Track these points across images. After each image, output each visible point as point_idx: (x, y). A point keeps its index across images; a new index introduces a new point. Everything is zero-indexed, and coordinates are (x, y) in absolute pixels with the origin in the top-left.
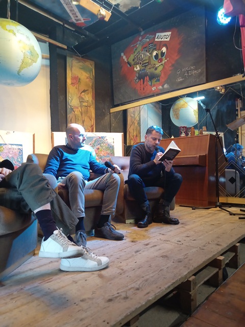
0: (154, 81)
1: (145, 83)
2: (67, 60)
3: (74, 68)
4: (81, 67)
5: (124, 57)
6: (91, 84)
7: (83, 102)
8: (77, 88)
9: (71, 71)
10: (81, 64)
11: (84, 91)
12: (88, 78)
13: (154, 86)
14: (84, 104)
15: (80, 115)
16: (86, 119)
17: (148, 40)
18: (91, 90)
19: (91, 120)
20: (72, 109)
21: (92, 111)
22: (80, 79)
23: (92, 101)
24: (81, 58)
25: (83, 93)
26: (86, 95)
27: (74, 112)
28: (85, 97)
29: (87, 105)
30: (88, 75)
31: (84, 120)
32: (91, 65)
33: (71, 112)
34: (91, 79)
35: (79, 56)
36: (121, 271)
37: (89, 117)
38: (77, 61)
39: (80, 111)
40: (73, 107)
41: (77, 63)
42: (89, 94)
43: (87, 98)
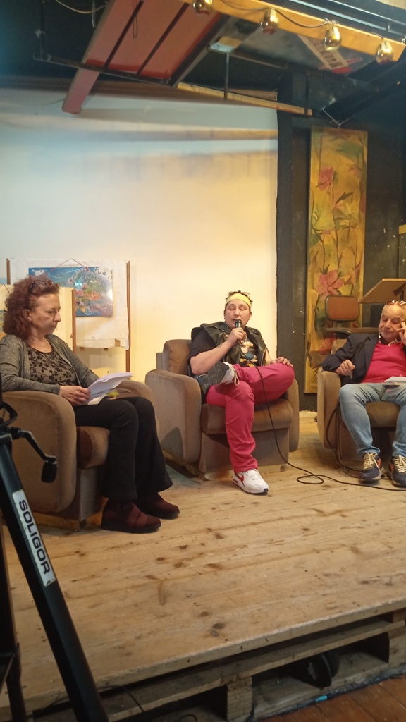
2: (313, 138)
3: (324, 153)
4: (340, 148)
6: (358, 181)
7: (341, 219)
8: (328, 193)
9: (320, 159)
10: (339, 141)
11: (344, 197)
12: (352, 169)
14: (341, 224)
15: (334, 248)
16: (346, 253)
18: (357, 193)
19: (355, 255)
20: (318, 236)
21: (359, 235)
22: (335, 173)
23: (360, 216)
24: (339, 129)
25: (342, 202)
26: (347, 205)
27: (322, 242)
28: (345, 207)
29: (348, 225)
30: (353, 163)
31: (341, 256)
32: (361, 140)
33: (315, 243)
34: (360, 169)
35: (336, 126)
36: (388, 549)
37: (351, 249)
38: (330, 138)
39: (333, 239)
40: (321, 232)
41: (330, 141)
42: (354, 201)
43: (349, 210)
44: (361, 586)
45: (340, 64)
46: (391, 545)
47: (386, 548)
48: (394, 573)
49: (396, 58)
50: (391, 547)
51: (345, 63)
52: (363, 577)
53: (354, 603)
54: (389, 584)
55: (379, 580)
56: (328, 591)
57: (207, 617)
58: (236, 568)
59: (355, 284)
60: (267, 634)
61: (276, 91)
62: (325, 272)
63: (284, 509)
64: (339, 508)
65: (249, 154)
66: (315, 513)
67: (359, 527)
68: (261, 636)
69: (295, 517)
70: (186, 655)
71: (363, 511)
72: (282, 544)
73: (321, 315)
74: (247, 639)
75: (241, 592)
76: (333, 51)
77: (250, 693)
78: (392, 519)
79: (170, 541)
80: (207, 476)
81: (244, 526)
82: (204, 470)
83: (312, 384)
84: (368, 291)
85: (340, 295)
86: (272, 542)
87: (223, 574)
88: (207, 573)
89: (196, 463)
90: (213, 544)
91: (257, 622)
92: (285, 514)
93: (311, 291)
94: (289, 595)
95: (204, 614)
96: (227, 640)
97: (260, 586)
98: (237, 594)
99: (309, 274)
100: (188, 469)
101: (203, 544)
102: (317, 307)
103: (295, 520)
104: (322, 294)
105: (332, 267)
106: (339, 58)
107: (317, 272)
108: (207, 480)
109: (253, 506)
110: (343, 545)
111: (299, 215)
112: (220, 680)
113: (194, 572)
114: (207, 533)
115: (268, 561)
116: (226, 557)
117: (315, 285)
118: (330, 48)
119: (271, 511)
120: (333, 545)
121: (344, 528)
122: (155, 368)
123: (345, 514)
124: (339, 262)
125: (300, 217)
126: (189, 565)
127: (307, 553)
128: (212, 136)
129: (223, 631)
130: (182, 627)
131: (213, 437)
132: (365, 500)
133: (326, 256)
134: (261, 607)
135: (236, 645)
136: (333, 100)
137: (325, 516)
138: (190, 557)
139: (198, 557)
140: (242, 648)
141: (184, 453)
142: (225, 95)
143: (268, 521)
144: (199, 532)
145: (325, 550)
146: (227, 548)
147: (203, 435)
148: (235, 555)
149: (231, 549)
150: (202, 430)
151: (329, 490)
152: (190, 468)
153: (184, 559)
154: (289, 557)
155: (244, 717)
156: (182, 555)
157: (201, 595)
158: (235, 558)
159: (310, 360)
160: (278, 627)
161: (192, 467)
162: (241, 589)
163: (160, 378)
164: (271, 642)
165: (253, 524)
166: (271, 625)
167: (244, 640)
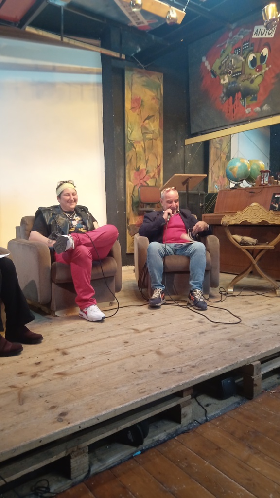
0: (248, 100)
1: (236, 102)
2: (126, 75)
3: (134, 86)
4: (145, 84)
5: (207, 64)
6: (158, 107)
7: (147, 133)
8: (138, 115)
9: (131, 90)
10: (144, 79)
12: (153, 98)
13: (249, 106)
14: (147, 137)
15: (143, 153)
16: (151, 157)
17: (242, 37)
18: (157, 115)
19: (157, 158)
20: (132, 145)
21: (159, 144)
22: (142, 101)
23: (159, 131)
24: (144, 70)
25: (147, 121)
26: (151, 123)
27: (135, 149)
28: (150, 126)
29: (152, 137)
30: (153, 95)
31: (148, 159)
32: (158, 79)
33: (130, 149)
34: (158, 99)
35: (142, 68)
36: (180, 350)
37: (155, 154)
38: (139, 76)
39: (142, 147)
40: (134, 142)
41: (139, 78)
42: (155, 121)
43: (152, 127)
44: (162, 376)
45: (143, 23)
46: (181, 347)
47: (179, 350)
48: (183, 365)
49: (179, 22)
50: (182, 349)
51: (146, 23)
52: (163, 370)
53: (158, 387)
54: (180, 372)
55: (174, 371)
56: (140, 382)
57: (55, 409)
58: (77, 373)
59: (157, 178)
60: (98, 415)
61: (99, 40)
62: (138, 170)
63: (112, 331)
64: (149, 327)
65: (82, 84)
66: (133, 331)
67: (162, 338)
68: (94, 417)
69: (119, 335)
70: (39, 437)
71: (164, 327)
72: (110, 354)
73: (136, 200)
74: (84, 421)
75: (80, 389)
76: (137, 12)
77: (88, 457)
78: (183, 331)
79: (28, 360)
80: (57, 313)
81: (83, 344)
82: (55, 309)
83: (131, 247)
84: (166, 182)
85: (148, 186)
86: (102, 353)
87: (67, 378)
88: (55, 379)
89: (48, 304)
90: (60, 359)
91: (91, 408)
92: (112, 334)
93: (128, 183)
94: (113, 387)
95: (53, 407)
96: (69, 423)
97: (94, 383)
98: (77, 391)
99: (127, 171)
100: (43, 310)
101: (53, 360)
102: (133, 194)
103: (119, 337)
104: (136, 185)
105: (142, 167)
106: (141, 18)
107: (132, 170)
108: (57, 316)
109: (90, 330)
110: (151, 350)
111: (118, 129)
112: (65, 451)
113: (45, 380)
114: (56, 352)
115: (100, 366)
116: (69, 366)
117: (132, 179)
118: (135, 10)
119: (103, 332)
120: (144, 351)
121: (151, 339)
122: (15, 238)
123: (153, 330)
124: (147, 163)
125: (119, 130)
126: (42, 375)
127: (127, 358)
128: (54, 70)
129: (66, 417)
130: (36, 418)
131: (60, 285)
132: (166, 320)
133: (138, 159)
134: (94, 398)
135: (76, 426)
136: (139, 50)
137: (139, 332)
138: (43, 369)
139: (49, 369)
140: (80, 427)
141: (39, 298)
142: (62, 39)
143: (100, 340)
144: (50, 352)
145: (138, 355)
146: (70, 360)
147: (53, 284)
148: (76, 365)
149: (73, 361)
150: (52, 280)
151: (143, 316)
152: (44, 309)
153: (38, 372)
154: (114, 362)
155: (84, 475)
156: (37, 369)
157: (51, 395)
158: (76, 366)
159: (130, 231)
160: (106, 409)
161: (45, 308)
162: (80, 387)
163: (19, 244)
164: (101, 420)
165: (90, 342)
166: (101, 409)
167: (81, 422)
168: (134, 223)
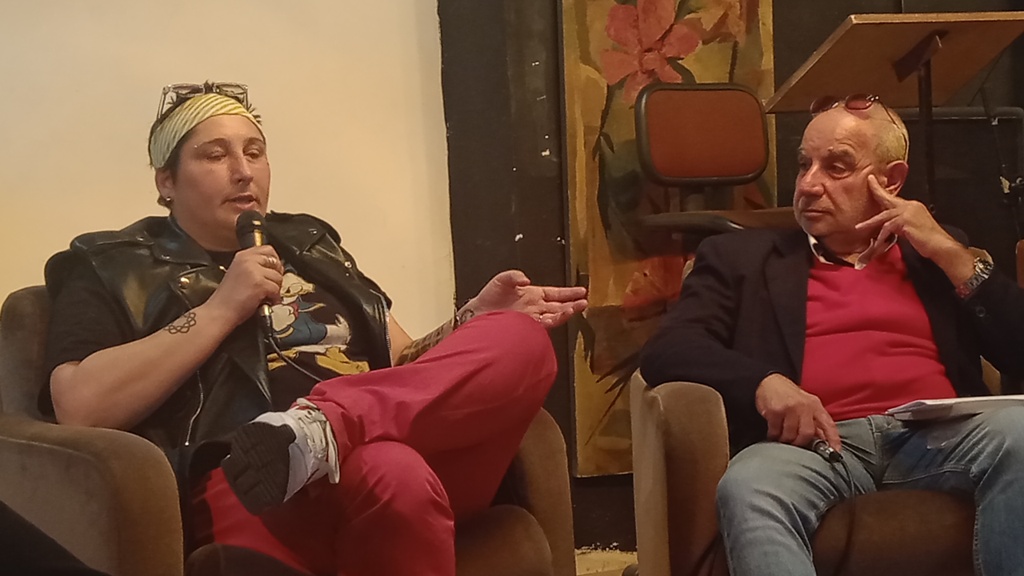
73: (622, 165)
83: (604, 442)
93: (577, 73)
102: (604, 135)
168: (614, 301)
